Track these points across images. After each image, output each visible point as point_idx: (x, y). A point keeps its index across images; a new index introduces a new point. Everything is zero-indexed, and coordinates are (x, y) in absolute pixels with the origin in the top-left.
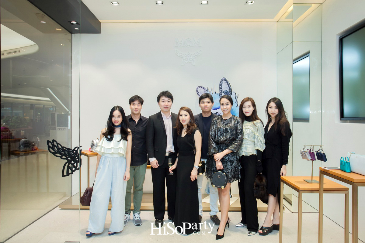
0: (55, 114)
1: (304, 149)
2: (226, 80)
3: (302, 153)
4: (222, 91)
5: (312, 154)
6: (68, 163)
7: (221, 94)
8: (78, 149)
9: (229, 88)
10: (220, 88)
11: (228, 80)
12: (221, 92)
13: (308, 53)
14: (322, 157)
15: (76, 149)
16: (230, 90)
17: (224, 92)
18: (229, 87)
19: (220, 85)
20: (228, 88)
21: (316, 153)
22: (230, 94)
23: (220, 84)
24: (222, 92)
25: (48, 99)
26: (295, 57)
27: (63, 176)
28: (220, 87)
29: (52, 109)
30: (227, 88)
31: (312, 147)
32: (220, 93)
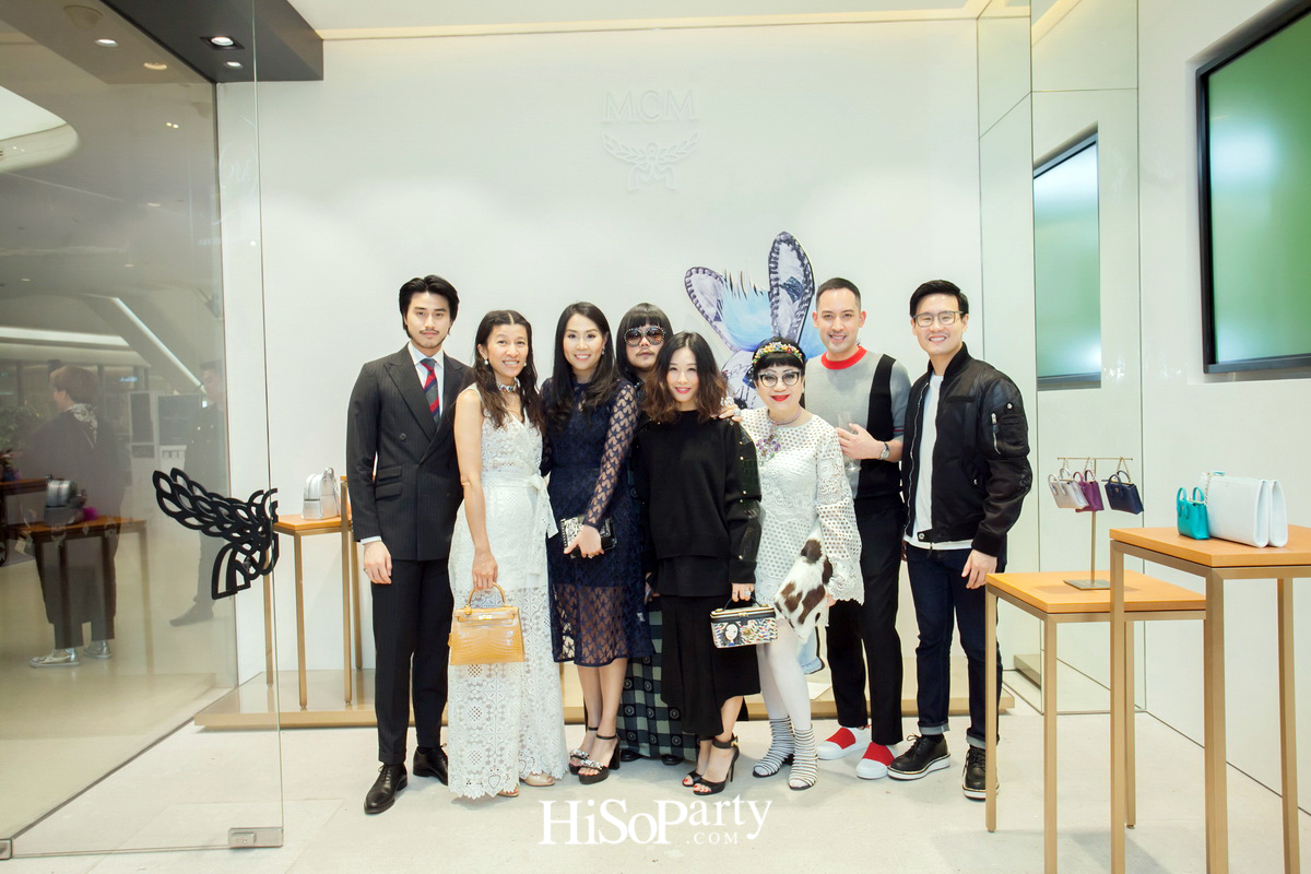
0: (148, 395)
1: (1062, 471)
2: (790, 241)
3: (1054, 487)
4: (780, 283)
5: (1090, 490)
6: (231, 550)
7: (775, 292)
8: (264, 500)
9: (805, 271)
10: (770, 272)
11: (799, 241)
12: (775, 285)
13: (1094, 131)
14: (1126, 498)
15: (258, 500)
16: (806, 276)
17: (785, 286)
18: (803, 265)
19: (770, 259)
20: (802, 269)
21: (1106, 487)
22: (807, 291)
23: (771, 257)
24: (777, 285)
25: (119, 341)
26: (1039, 155)
27: (216, 595)
28: (770, 268)
29: (133, 379)
30: (797, 269)
31: (1089, 464)
32: (772, 289)
